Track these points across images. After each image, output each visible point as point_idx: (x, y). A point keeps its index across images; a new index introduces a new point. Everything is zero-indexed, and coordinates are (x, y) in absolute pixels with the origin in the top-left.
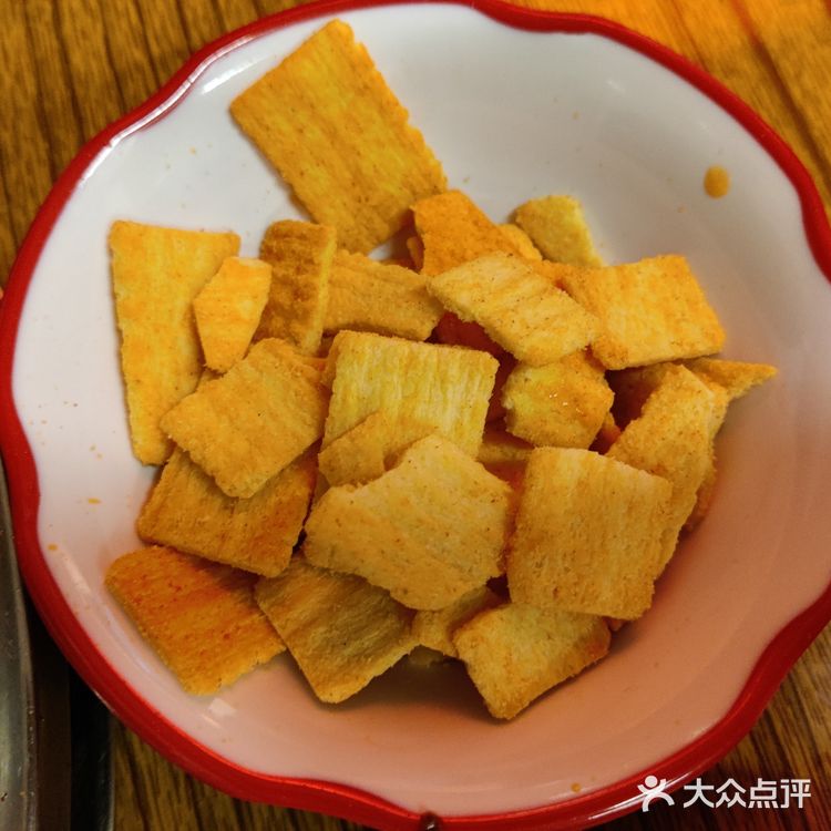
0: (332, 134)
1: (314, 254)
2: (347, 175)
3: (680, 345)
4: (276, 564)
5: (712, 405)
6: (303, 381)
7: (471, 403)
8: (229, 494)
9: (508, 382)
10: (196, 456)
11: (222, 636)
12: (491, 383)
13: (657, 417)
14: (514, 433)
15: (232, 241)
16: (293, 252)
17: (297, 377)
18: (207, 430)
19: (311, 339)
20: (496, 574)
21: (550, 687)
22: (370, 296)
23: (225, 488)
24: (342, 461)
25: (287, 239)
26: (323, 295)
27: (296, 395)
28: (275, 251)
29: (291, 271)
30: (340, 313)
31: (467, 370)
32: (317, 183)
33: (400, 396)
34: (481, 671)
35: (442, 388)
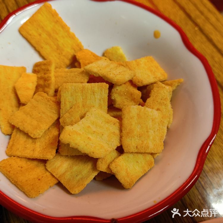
0: (49, 35)
1: (49, 68)
2: (55, 47)
3: (156, 78)
4: (51, 155)
5: (168, 90)
6: (51, 102)
7: (103, 97)
8: (33, 137)
9: (112, 92)
10: (21, 128)
11: (37, 179)
12: (107, 91)
13: (155, 96)
14: (116, 106)
15: (24, 69)
16: (43, 69)
17: (49, 101)
18: (24, 120)
19: (52, 91)
20: (119, 145)
21: (140, 177)
22: (67, 77)
23: (32, 136)
24: (67, 120)
25: (40, 66)
26: (53, 79)
27: (50, 106)
28: (37, 70)
29: (43, 75)
30: (59, 84)
31: (100, 88)
32: (47, 50)
33: (81, 99)
34: (119, 174)
35: (93, 94)
